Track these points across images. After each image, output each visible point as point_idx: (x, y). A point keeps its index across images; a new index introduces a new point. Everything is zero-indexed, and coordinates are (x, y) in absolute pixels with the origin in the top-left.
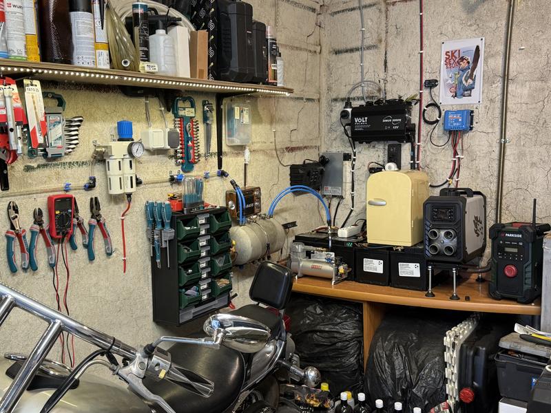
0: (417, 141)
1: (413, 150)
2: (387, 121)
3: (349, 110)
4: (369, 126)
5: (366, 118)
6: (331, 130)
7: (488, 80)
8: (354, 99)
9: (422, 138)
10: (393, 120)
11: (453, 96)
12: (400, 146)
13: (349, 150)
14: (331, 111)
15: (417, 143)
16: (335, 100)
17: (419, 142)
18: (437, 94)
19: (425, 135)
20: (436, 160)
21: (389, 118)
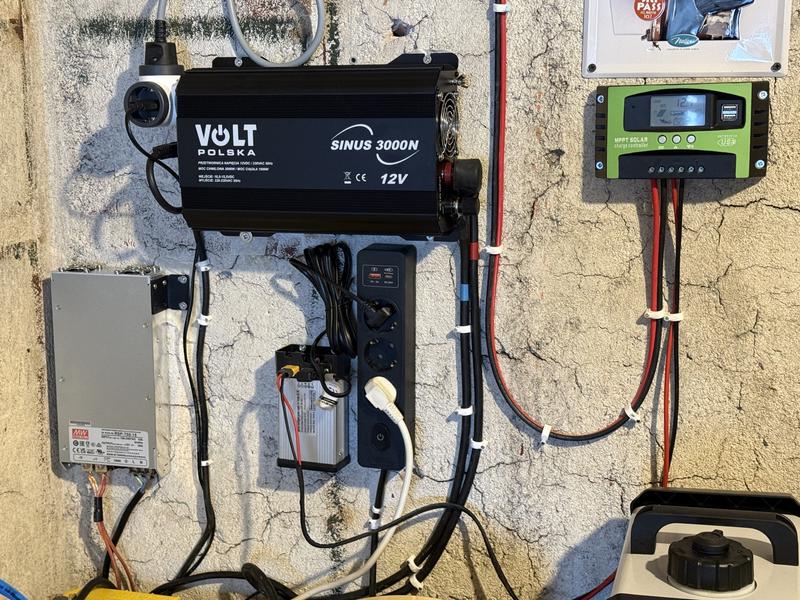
0: (483, 234)
1: (467, 274)
2: (349, 145)
3: (168, 83)
4: (264, 166)
5: (250, 128)
6: (91, 161)
8: (186, 28)
9: (507, 223)
10: (382, 145)
11: (648, 36)
12: (411, 255)
13: (177, 267)
14: (84, 78)
15: (484, 246)
16: (99, 27)
17: (494, 240)
18: (574, 21)
19: (520, 210)
20: (574, 325)
21: (361, 135)
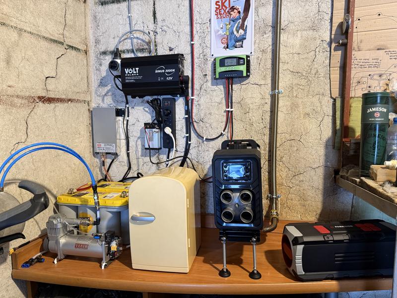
0: (190, 95)
1: (187, 103)
2: (159, 71)
3: (119, 61)
5: (137, 69)
6: (102, 84)
7: (259, 31)
8: (124, 52)
9: (195, 92)
10: (167, 71)
12: (175, 100)
13: (121, 107)
15: (190, 97)
18: (209, 45)
20: (210, 114)
21: (162, 69)
